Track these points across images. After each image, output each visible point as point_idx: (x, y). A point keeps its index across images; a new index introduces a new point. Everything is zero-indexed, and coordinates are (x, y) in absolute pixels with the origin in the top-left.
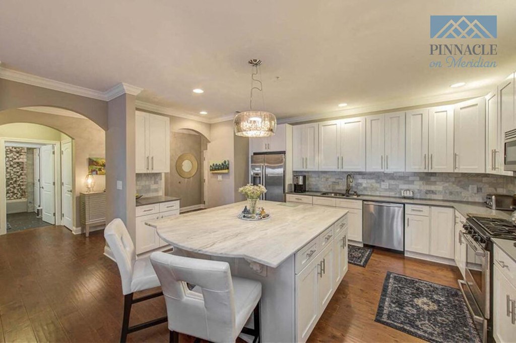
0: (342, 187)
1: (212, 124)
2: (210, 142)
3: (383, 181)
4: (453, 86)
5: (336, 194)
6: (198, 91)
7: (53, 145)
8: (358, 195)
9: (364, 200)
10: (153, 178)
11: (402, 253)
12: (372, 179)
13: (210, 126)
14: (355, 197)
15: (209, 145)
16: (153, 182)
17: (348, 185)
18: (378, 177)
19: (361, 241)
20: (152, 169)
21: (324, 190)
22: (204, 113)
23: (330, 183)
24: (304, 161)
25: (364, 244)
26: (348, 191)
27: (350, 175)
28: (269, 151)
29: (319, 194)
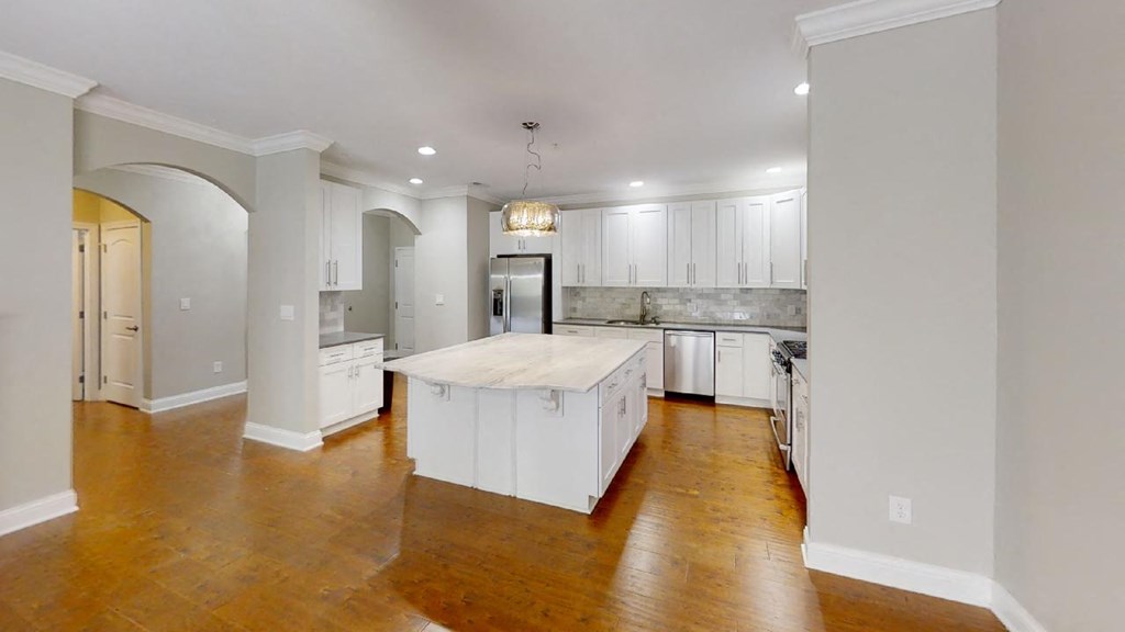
0: (635, 312)
1: (424, 200)
2: (420, 234)
3: (690, 301)
4: (769, 171)
5: (626, 322)
6: (427, 151)
7: (80, 230)
8: (657, 323)
9: (665, 329)
10: (329, 301)
11: (713, 398)
12: (675, 298)
13: (421, 203)
14: (654, 325)
15: (418, 240)
16: (329, 307)
17: (643, 308)
18: (683, 295)
19: (662, 387)
20: (336, 283)
21: (610, 318)
22: (416, 181)
23: (618, 306)
24: (580, 269)
25: (666, 392)
26: (643, 317)
27: (645, 293)
28: (525, 252)
29: (603, 323)
